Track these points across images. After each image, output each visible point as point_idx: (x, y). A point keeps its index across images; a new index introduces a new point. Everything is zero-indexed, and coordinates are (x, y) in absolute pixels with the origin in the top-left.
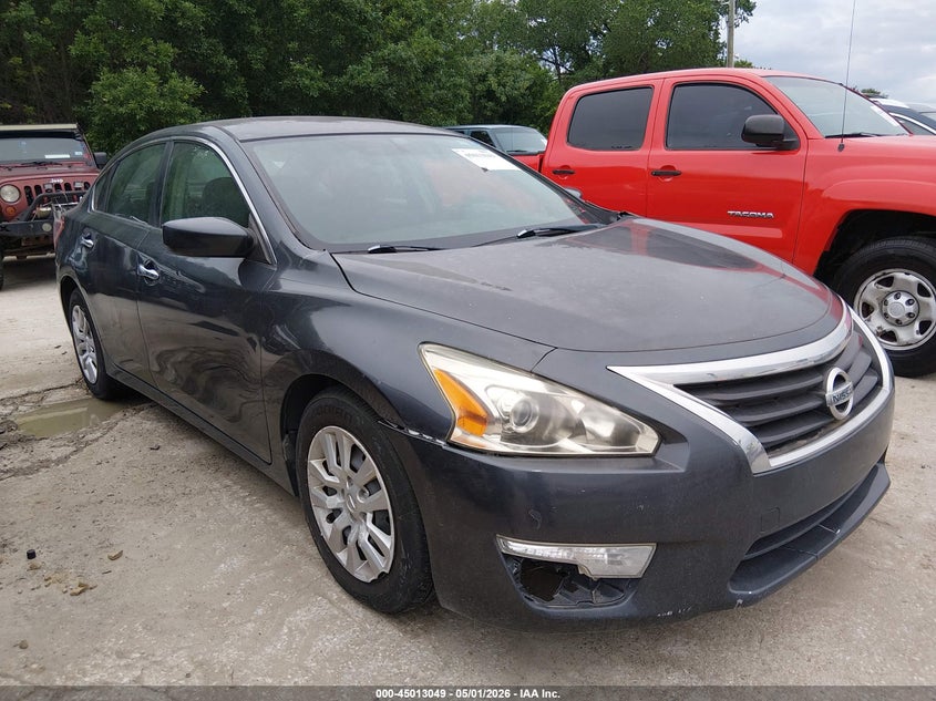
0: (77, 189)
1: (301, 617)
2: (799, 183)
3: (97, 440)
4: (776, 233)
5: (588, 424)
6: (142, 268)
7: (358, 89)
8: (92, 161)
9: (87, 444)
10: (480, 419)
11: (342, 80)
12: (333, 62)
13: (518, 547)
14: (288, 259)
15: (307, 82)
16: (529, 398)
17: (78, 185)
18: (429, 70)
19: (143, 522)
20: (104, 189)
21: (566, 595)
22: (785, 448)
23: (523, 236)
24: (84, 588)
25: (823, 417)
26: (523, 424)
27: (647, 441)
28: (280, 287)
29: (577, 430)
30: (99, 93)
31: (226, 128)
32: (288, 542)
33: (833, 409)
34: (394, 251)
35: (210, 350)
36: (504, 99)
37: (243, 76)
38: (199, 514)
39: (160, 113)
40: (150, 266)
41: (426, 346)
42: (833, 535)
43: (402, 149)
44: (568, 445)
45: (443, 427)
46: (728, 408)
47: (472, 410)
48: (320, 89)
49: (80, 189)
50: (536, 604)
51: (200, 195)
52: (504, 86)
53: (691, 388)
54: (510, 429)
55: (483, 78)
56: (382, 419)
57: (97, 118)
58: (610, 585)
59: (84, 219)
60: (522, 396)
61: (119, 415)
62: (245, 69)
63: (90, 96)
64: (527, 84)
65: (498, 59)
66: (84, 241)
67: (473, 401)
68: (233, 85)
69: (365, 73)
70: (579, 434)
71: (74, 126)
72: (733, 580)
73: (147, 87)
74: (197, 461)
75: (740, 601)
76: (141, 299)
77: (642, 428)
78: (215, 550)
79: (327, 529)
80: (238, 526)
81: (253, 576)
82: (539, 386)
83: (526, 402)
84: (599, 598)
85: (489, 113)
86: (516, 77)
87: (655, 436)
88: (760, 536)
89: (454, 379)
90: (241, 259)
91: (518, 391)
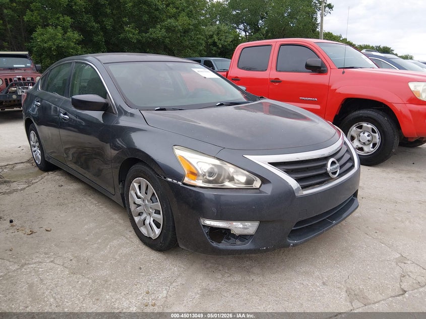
0: (28, 80)
1: (115, 242)
2: (326, 86)
3: (37, 182)
4: (318, 107)
5: (235, 177)
6: (62, 115)
7: (154, 40)
8: (35, 68)
9: (33, 184)
10: (195, 174)
11: (146, 35)
12: (143, 27)
13: (208, 222)
14: (122, 112)
15: (131, 36)
16: (213, 166)
17: (29, 79)
18: (186, 31)
19: (55, 211)
20: (44, 81)
21: (226, 241)
22: (310, 187)
23: (218, 105)
24: (32, 233)
25: (326, 177)
26: (211, 177)
27: (257, 184)
28: (119, 123)
29: (231, 179)
30: (36, 37)
31: (97, 57)
32: (112, 219)
33: (330, 174)
34: (165, 110)
35: (85, 147)
36: (220, 46)
37: (103, 32)
38: (78, 209)
39: (63, 47)
40: (65, 114)
41: (176, 147)
42: (332, 223)
43: (171, 69)
44: (228, 184)
45: (180, 177)
46: (288, 172)
47: (192, 171)
48: (137, 39)
49: (29, 80)
50: (215, 244)
51: (86, 84)
52: (221, 40)
53: (275, 164)
54: (206, 178)
55: (211, 36)
56: (158, 175)
57: (35, 48)
58: (243, 237)
59: (36, 94)
60: (211, 166)
61: (46, 174)
62: (103, 29)
63: (32, 39)
64: (231, 40)
65: (218, 28)
66: (36, 103)
67: (193, 167)
68: (98, 35)
69: (157, 32)
70: (232, 181)
71: (27, 53)
72: (289, 237)
73: (58, 35)
74: (78, 190)
75: (292, 245)
76: (61, 128)
77: (256, 178)
78: (83, 221)
79: (137, 219)
80: (93, 213)
81: (98, 230)
82: (217, 162)
83: (211, 168)
84: (238, 242)
85: (214, 52)
86: (226, 36)
87: (260, 181)
88: (299, 220)
89: (185, 159)
90: (103, 112)
91: (209, 164)
